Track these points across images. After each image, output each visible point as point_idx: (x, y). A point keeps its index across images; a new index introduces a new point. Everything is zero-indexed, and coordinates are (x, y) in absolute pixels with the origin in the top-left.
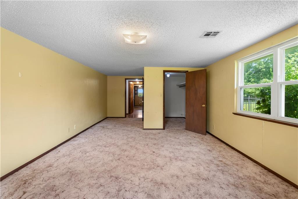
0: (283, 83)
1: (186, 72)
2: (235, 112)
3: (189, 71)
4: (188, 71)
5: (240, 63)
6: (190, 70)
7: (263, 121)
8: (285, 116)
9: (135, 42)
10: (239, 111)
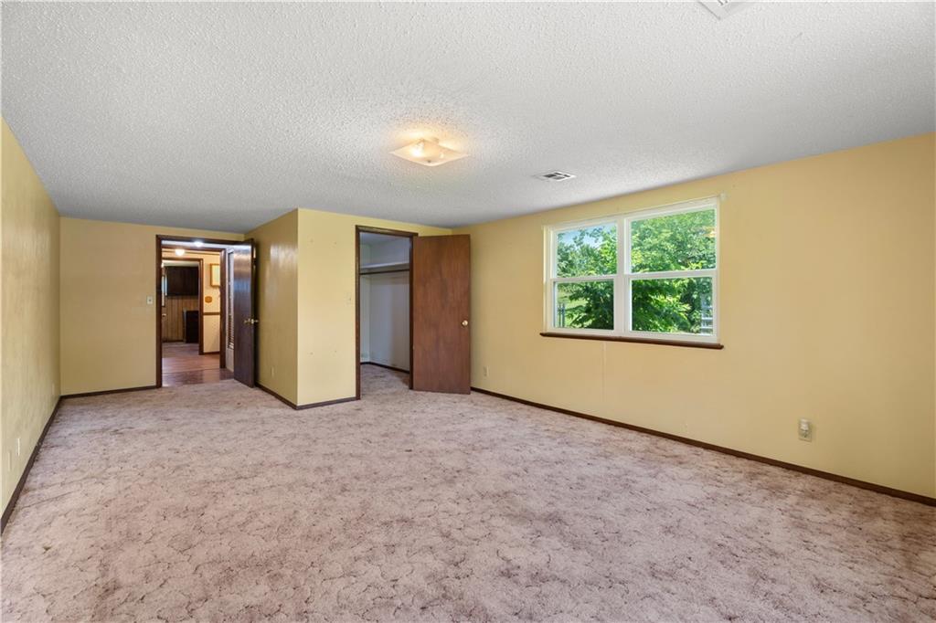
0: (629, 277)
1: (412, 236)
2: (544, 332)
3: (420, 235)
4: (417, 234)
5: (552, 232)
6: (422, 231)
7: (604, 342)
8: (633, 329)
9: (429, 161)
10: (550, 329)
